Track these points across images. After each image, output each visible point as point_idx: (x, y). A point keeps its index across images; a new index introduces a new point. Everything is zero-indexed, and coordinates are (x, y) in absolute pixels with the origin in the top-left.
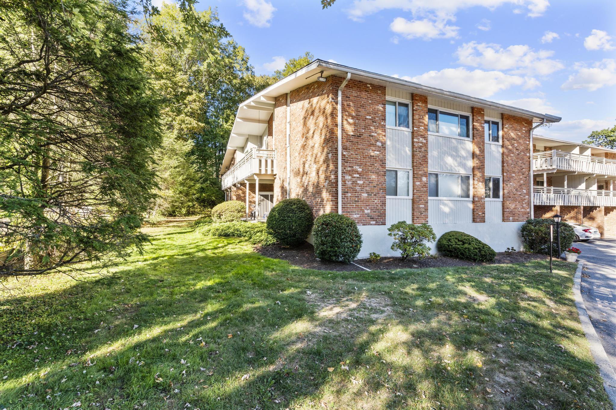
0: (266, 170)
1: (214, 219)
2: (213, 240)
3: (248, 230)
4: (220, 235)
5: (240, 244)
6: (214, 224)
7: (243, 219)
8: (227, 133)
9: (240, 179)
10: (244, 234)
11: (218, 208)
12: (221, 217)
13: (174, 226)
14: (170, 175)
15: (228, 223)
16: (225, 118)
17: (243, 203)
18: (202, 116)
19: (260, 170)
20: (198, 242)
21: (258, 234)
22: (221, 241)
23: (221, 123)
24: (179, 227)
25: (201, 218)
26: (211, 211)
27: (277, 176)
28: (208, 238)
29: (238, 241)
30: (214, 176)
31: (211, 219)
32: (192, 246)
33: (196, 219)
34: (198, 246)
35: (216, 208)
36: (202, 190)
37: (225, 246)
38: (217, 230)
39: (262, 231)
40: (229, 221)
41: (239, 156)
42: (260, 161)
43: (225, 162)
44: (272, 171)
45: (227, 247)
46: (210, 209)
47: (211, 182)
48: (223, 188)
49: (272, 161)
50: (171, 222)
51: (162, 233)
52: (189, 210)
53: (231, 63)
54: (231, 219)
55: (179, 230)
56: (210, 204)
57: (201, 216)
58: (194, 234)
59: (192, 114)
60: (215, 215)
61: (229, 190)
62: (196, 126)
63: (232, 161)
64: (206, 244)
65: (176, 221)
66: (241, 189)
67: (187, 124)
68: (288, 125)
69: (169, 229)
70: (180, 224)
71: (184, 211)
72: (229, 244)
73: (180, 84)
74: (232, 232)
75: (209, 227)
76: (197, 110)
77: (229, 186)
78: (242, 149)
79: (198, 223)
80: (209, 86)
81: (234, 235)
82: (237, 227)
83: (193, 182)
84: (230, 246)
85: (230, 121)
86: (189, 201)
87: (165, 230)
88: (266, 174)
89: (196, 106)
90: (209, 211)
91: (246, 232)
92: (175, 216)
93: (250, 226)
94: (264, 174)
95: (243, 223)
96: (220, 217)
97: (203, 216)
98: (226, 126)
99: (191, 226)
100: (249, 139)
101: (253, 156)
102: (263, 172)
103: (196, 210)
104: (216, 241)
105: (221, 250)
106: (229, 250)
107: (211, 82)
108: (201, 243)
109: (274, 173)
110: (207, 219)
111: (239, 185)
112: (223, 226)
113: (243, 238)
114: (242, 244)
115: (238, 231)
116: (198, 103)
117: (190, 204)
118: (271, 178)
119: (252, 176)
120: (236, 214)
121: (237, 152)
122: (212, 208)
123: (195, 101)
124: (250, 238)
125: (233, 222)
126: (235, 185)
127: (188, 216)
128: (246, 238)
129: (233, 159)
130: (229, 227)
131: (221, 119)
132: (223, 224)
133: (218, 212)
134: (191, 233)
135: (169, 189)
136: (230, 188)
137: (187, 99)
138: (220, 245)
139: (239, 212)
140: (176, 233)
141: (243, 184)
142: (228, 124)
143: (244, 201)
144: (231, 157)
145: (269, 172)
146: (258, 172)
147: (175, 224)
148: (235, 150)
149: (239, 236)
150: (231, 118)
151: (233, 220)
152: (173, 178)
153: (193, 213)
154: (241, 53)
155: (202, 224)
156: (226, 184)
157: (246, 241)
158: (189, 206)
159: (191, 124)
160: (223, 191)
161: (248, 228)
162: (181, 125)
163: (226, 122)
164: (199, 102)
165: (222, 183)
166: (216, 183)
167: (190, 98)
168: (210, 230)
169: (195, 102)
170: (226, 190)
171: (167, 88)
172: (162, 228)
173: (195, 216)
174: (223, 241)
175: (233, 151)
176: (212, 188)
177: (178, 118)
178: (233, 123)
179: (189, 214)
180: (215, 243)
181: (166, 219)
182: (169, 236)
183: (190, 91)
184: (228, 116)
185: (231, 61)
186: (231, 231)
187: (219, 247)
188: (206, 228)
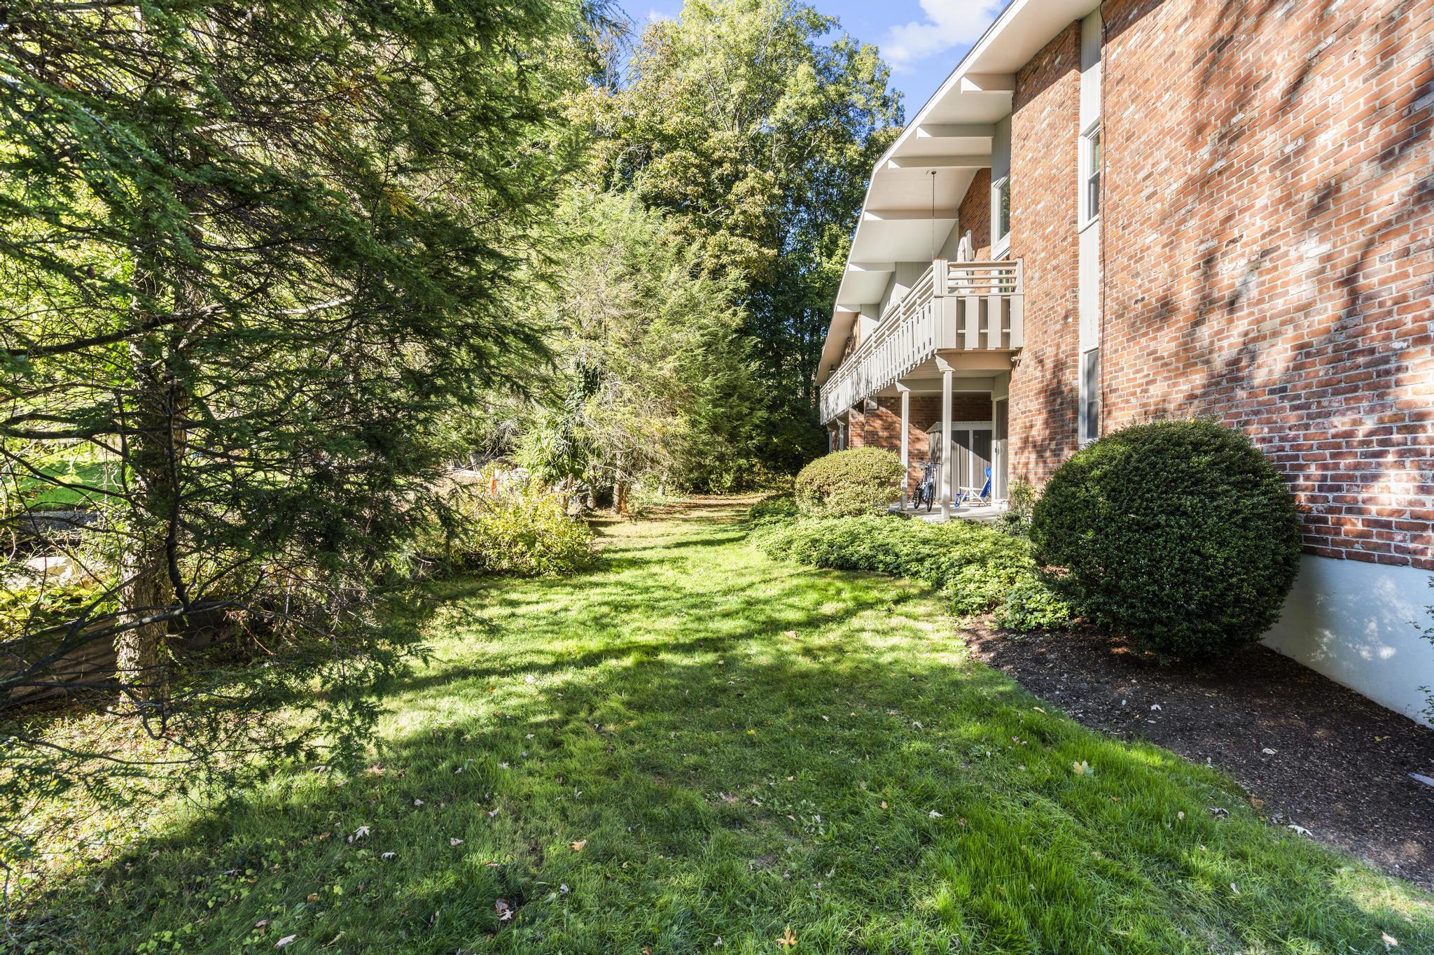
0: (983, 338)
1: (803, 504)
2: (802, 581)
3: (925, 550)
4: (824, 563)
5: (901, 608)
6: (802, 523)
7: (895, 506)
8: (832, 284)
9: (876, 385)
10: (914, 567)
11: (814, 470)
12: (826, 500)
13: (700, 520)
14: (676, 370)
15: (848, 518)
16: (826, 247)
17: (892, 456)
18: (770, 234)
19: (961, 338)
20: (751, 585)
21: (970, 571)
22: (832, 591)
23: (818, 259)
24: (711, 521)
25: (769, 498)
26: (793, 483)
27: (1026, 358)
28: (786, 572)
29: (891, 595)
30: (800, 394)
31: (793, 503)
32: (733, 602)
33: (755, 501)
34: (750, 603)
35: (807, 472)
36: (770, 428)
37: (849, 613)
38: (815, 542)
39: (983, 561)
40: (850, 513)
41: (866, 327)
42: (961, 304)
43: (829, 350)
44: (1006, 337)
45: (855, 622)
46: (789, 477)
47: (793, 408)
48: (824, 420)
49: (1006, 304)
50: (697, 506)
51: (662, 541)
52: (741, 477)
53: (842, 96)
54: (858, 505)
55: (707, 532)
56: (789, 465)
57: (768, 493)
58: (745, 550)
59: (747, 230)
60: (807, 493)
61: (840, 423)
62: (754, 255)
63: (846, 345)
64: (778, 598)
65: (710, 506)
66: (879, 417)
67: (734, 252)
68: (1085, 145)
69: (686, 527)
70: (716, 515)
71: (728, 480)
72: (862, 606)
73: (716, 155)
74: (868, 558)
75: (788, 532)
76: (757, 217)
77: (841, 409)
78: (876, 309)
79: (759, 512)
80: (787, 170)
81: (872, 568)
82: (880, 539)
83: (747, 404)
84: (867, 619)
85: (840, 252)
86: (739, 455)
87: (675, 530)
88: (981, 353)
89: (756, 206)
90: (786, 481)
91: (921, 560)
92: (707, 492)
93: (927, 534)
94: (974, 353)
95: (897, 522)
96: (820, 499)
97: (774, 493)
98: (827, 265)
99: (741, 522)
100: (898, 276)
101: (936, 290)
102: (972, 343)
103: (757, 479)
104: (813, 587)
105: (832, 635)
106: (868, 638)
107: (792, 158)
108: (761, 592)
109: (1012, 347)
110: (783, 503)
111: (874, 404)
112: (832, 529)
113: (906, 581)
114: (909, 607)
115: (886, 553)
116: (759, 197)
117: (742, 461)
118: (999, 366)
119: (930, 362)
120: (872, 490)
121: (862, 318)
122: (795, 474)
123: (752, 191)
124: (939, 584)
125: (865, 518)
126: (859, 407)
127: (738, 492)
128: (924, 584)
129: (849, 341)
130: (854, 538)
131: (817, 250)
132: (830, 522)
133: (817, 483)
134: (735, 546)
135: (674, 414)
136: (844, 417)
137: (734, 190)
138: (828, 608)
139: (882, 484)
140: (696, 543)
141: (889, 401)
142: (835, 259)
143: (895, 448)
144: (845, 335)
145: (994, 343)
146: (952, 345)
147: (704, 513)
148: (857, 315)
149: (895, 572)
150: (841, 242)
151: (860, 512)
152: (686, 381)
153: (751, 487)
154: (869, 61)
155: (767, 518)
156: (832, 405)
157: (924, 594)
158: (740, 467)
159: (742, 252)
160: (824, 427)
161: (925, 542)
162: (718, 257)
163: (830, 256)
164: (762, 193)
165: (822, 405)
166: (807, 412)
167: (740, 187)
168: (790, 542)
169: (753, 195)
170: (833, 425)
171: (687, 168)
172: (670, 523)
173: (752, 494)
174: (839, 592)
175: (850, 319)
176: (795, 423)
177: (712, 240)
178: (845, 256)
179: (740, 486)
180: (812, 597)
181: (687, 499)
182: (676, 552)
183: (741, 167)
184: (834, 240)
185: (842, 89)
186: (864, 549)
187: (828, 619)
188: (780, 533)
